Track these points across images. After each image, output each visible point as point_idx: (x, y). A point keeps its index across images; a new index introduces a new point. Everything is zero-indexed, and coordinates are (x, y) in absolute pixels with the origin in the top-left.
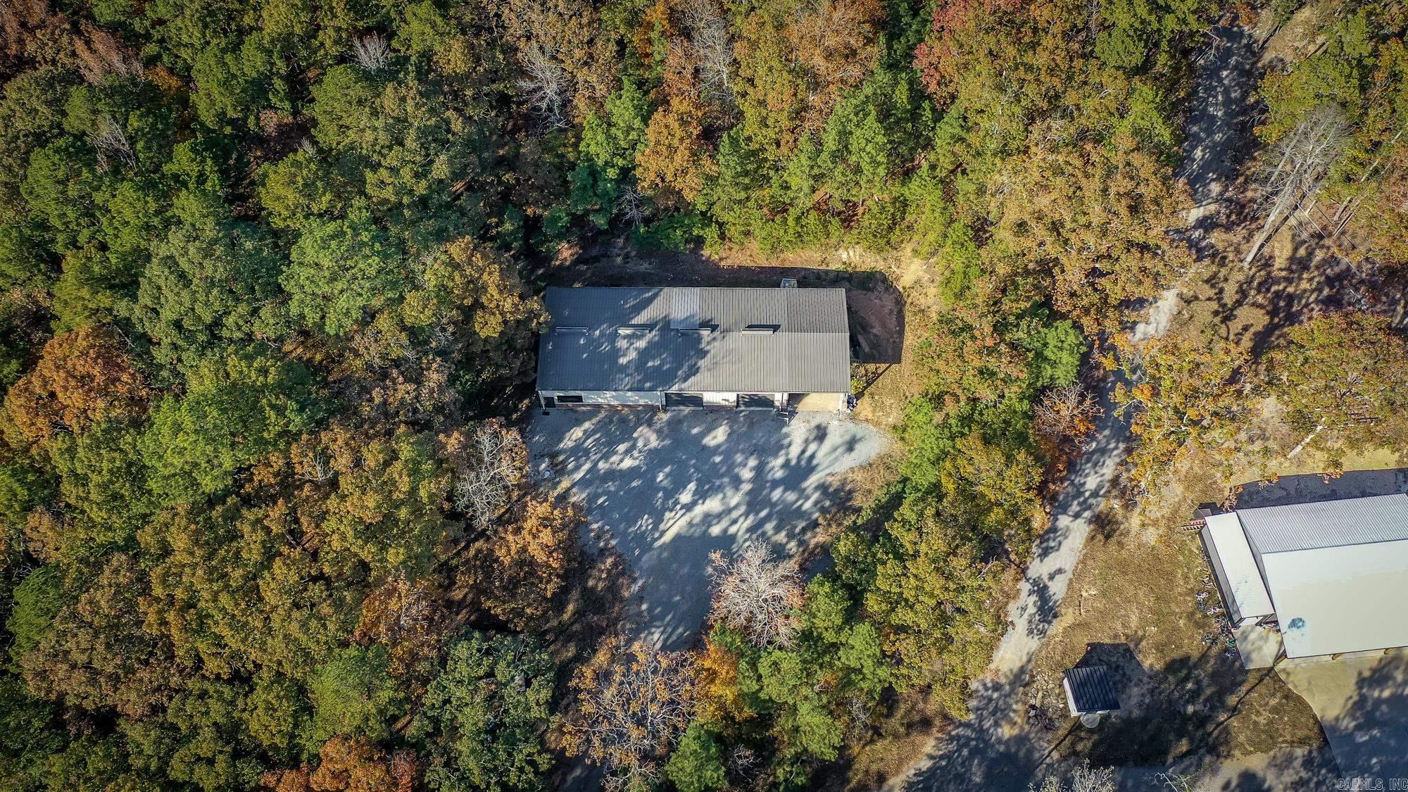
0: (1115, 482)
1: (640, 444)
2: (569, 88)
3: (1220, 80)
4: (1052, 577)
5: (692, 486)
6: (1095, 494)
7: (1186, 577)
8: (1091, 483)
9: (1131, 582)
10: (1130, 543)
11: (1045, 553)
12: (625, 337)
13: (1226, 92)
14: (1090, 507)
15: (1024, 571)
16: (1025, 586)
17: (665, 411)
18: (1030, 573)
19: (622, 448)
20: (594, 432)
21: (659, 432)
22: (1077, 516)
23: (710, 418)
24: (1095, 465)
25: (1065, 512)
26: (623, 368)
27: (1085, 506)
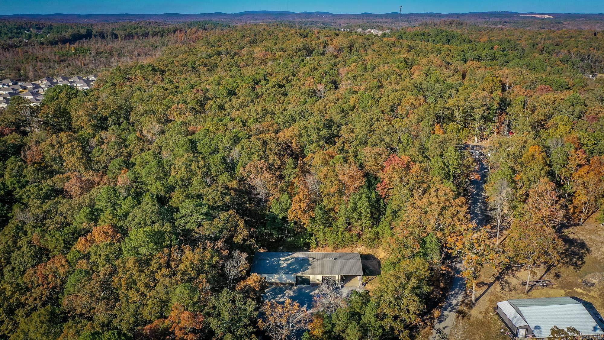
0: (463, 302)
1: (287, 295)
2: (268, 194)
3: (477, 205)
4: (444, 328)
5: (306, 306)
6: (456, 305)
7: (495, 326)
8: (454, 302)
9: (474, 328)
10: (472, 319)
11: (440, 322)
12: (283, 260)
13: (480, 207)
14: (455, 309)
15: (433, 327)
16: (434, 331)
17: (296, 286)
18: (435, 327)
19: (280, 296)
20: (270, 291)
21: (294, 292)
22: (450, 311)
23: (312, 288)
24: (455, 297)
25: (446, 310)
26: (282, 268)
27: (453, 308)
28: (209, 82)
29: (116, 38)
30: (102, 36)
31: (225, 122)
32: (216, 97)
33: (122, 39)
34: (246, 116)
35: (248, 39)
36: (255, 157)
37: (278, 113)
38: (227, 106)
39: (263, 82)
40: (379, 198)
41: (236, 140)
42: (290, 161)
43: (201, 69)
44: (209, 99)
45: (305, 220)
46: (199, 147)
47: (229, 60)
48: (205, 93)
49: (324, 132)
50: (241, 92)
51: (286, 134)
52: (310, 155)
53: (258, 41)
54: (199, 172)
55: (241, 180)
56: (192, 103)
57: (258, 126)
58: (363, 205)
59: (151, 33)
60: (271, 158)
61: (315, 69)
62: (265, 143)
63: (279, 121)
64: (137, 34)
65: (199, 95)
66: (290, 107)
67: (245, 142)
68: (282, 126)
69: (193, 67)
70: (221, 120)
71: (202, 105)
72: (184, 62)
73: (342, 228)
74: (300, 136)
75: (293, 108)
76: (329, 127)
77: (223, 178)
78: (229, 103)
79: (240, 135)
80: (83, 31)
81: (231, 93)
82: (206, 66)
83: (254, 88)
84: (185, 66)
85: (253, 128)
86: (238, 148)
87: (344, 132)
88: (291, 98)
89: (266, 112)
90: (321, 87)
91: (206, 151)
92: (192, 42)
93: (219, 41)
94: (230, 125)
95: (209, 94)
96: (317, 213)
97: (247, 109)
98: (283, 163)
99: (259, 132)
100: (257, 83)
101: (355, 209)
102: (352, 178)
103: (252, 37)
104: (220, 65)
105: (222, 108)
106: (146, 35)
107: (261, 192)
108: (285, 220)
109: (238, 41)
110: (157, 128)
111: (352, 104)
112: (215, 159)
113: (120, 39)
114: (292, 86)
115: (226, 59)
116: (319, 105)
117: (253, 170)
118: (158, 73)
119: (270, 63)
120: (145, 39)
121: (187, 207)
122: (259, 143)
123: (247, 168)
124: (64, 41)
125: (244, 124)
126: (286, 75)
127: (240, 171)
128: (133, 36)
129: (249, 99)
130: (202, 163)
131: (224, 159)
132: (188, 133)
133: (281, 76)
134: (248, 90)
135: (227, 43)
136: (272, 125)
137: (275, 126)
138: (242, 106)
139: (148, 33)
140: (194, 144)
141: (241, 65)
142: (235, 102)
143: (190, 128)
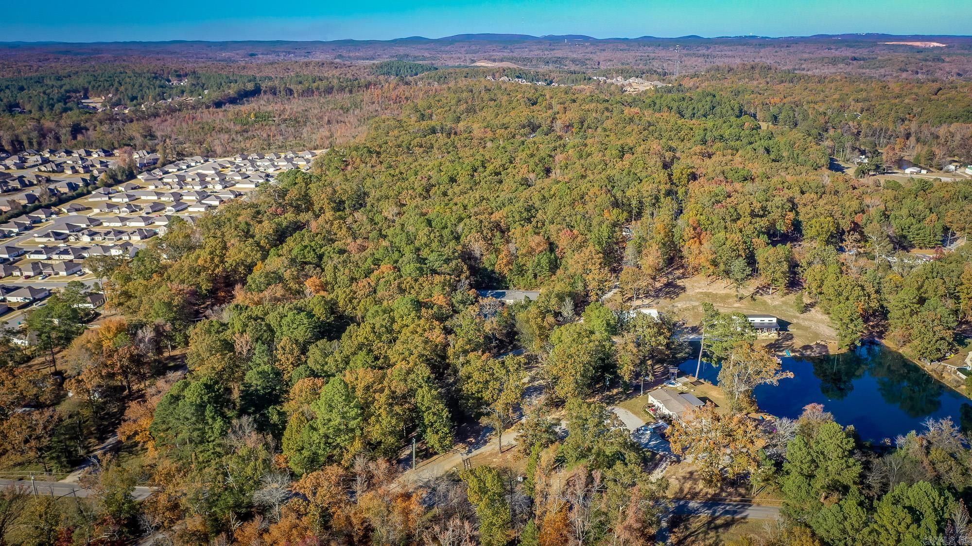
2: (482, 255)
28: (430, 167)
29: (291, 94)
30: (274, 91)
31: (450, 205)
32: (439, 184)
33: (299, 96)
34: (466, 202)
35: (465, 106)
36: (474, 231)
37: (492, 199)
38: (450, 192)
39: (481, 169)
40: (556, 258)
41: (461, 219)
42: (498, 234)
43: (418, 150)
44: (433, 186)
45: (506, 271)
46: (433, 224)
47: (447, 140)
48: (429, 179)
49: (525, 215)
50: (461, 179)
51: (496, 216)
52: (513, 230)
53: (477, 108)
54: (436, 240)
55: (464, 246)
56: (419, 190)
57: (476, 209)
58: (544, 262)
59: (336, 87)
60: (485, 232)
61: (532, 155)
62: (481, 222)
63: (493, 205)
64: (318, 89)
65: (424, 182)
66: (502, 195)
67: (467, 221)
68: (494, 209)
69: (408, 148)
70: (447, 205)
71: (428, 191)
72: (399, 142)
73: (531, 277)
74: (507, 217)
75: (504, 196)
76: (529, 211)
77: (452, 244)
78: (451, 190)
79: (463, 216)
80: (250, 86)
81: (453, 180)
82: (421, 146)
83: (473, 176)
84: (399, 146)
85: (472, 211)
86: (461, 225)
87: (540, 215)
88: (505, 186)
89: (482, 199)
90: (532, 176)
91: (439, 226)
92: (391, 102)
93: (429, 108)
94: (454, 208)
95: (433, 181)
96: (513, 267)
97: (467, 196)
98: (493, 235)
99: (476, 214)
100: (475, 171)
101: (539, 264)
102: (538, 244)
103: (470, 103)
104: (436, 146)
105: (445, 194)
106: (329, 90)
107: (477, 254)
108: (493, 272)
109: (453, 108)
110: (396, 210)
111: (552, 193)
112: (446, 232)
113: (296, 95)
114: (508, 174)
115: (441, 138)
116: (526, 193)
117: (473, 240)
118: (374, 155)
119: (489, 145)
120: (329, 97)
121: (432, 257)
122: (477, 222)
123: (468, 238)
124: (233, 101)
125: (465, 207)
126: (504, 162)
127: (463, 239)
128: (313, 92)
129: (468, 186)
130: (437, 234)
131: (452, 233)
132: (424, 215)
133: (498, 163)
134: (468, 178)
135: (439, 110)
136: (486, 209)
137: (489, 210)
138: (463, 193)
139: (332, 88)
140: (429, 223)
141: (459, 146)
142: (457, 189)
143: (424, 211)
